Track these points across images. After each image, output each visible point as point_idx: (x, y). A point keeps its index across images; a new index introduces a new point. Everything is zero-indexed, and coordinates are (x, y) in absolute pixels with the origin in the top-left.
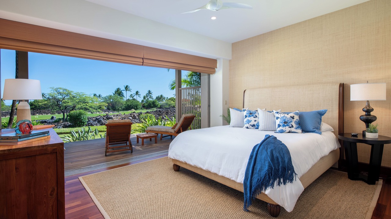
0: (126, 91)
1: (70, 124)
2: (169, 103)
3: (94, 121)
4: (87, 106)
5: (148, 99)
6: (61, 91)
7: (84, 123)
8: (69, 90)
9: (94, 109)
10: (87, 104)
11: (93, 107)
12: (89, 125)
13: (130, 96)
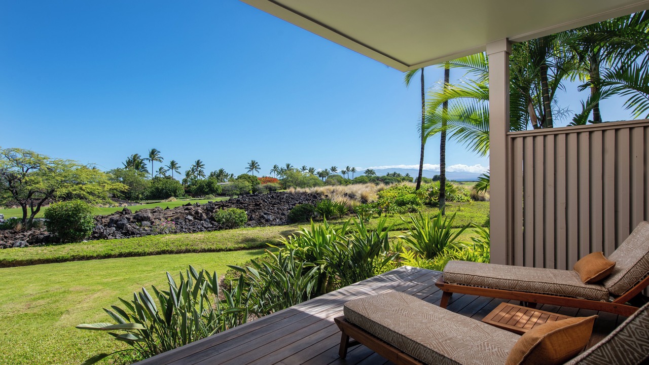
0: (152, 160)
1: (46, 233)
2: (241, 185)
3: (105, 226)
4: (82, 192)
5: (195, 177)
6: (19, 156)
7: (85, 233)
8: (38, 155)
9: (99, 197)
10: (84, 187)
11: (96, 193)
12: (96, 235)
13: (158, 170)
